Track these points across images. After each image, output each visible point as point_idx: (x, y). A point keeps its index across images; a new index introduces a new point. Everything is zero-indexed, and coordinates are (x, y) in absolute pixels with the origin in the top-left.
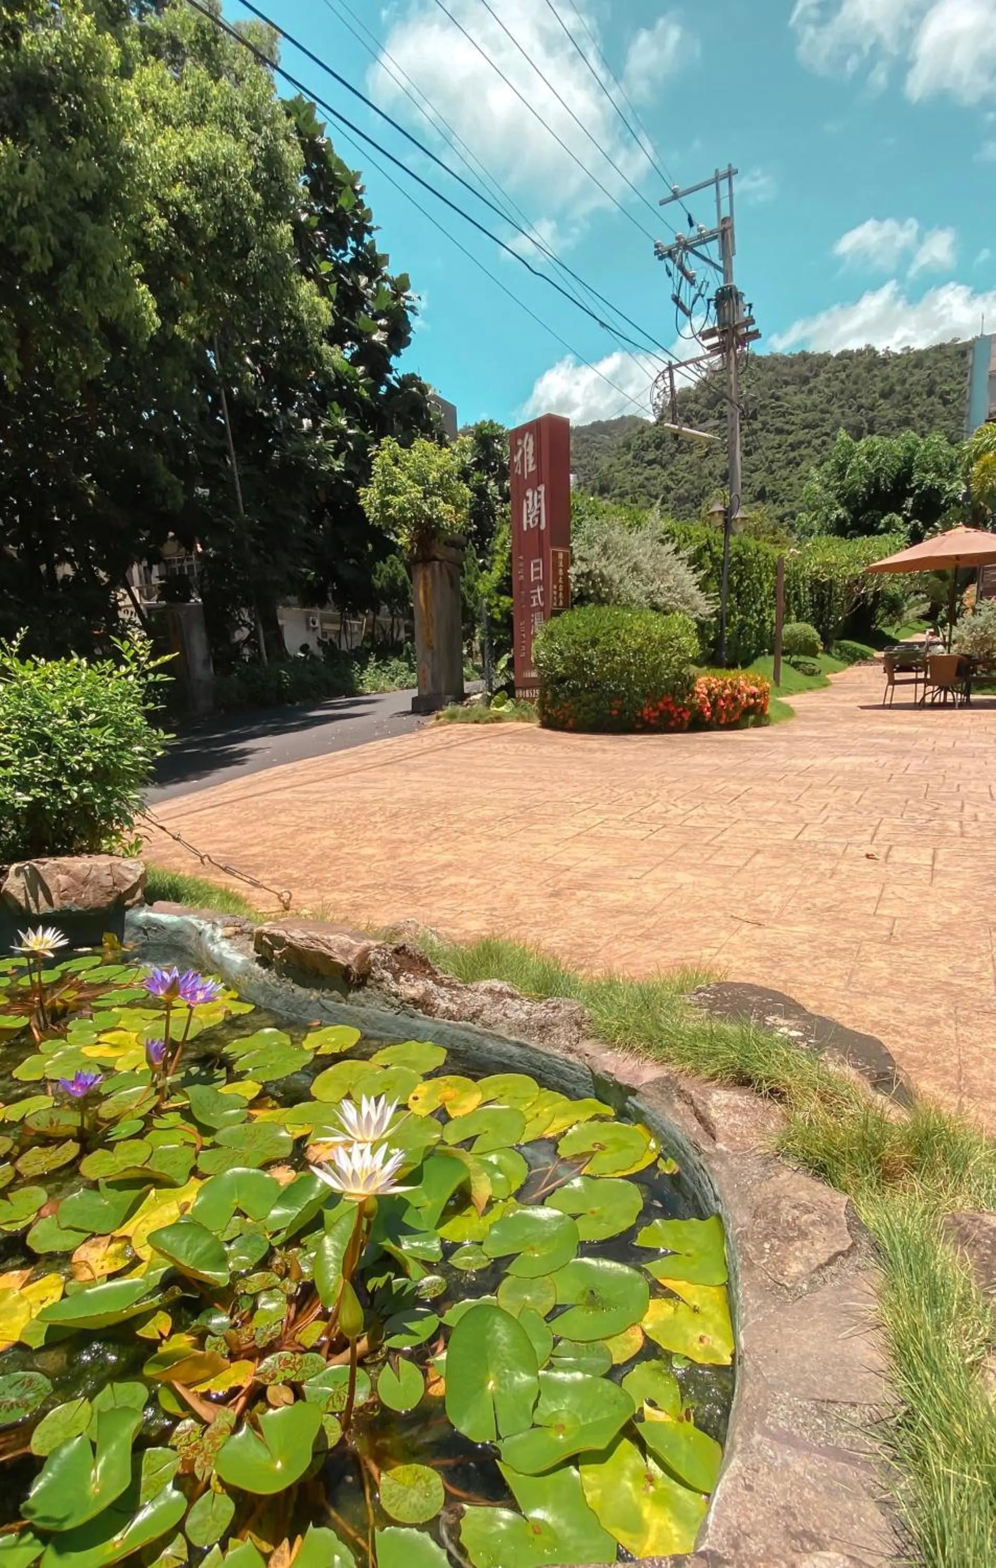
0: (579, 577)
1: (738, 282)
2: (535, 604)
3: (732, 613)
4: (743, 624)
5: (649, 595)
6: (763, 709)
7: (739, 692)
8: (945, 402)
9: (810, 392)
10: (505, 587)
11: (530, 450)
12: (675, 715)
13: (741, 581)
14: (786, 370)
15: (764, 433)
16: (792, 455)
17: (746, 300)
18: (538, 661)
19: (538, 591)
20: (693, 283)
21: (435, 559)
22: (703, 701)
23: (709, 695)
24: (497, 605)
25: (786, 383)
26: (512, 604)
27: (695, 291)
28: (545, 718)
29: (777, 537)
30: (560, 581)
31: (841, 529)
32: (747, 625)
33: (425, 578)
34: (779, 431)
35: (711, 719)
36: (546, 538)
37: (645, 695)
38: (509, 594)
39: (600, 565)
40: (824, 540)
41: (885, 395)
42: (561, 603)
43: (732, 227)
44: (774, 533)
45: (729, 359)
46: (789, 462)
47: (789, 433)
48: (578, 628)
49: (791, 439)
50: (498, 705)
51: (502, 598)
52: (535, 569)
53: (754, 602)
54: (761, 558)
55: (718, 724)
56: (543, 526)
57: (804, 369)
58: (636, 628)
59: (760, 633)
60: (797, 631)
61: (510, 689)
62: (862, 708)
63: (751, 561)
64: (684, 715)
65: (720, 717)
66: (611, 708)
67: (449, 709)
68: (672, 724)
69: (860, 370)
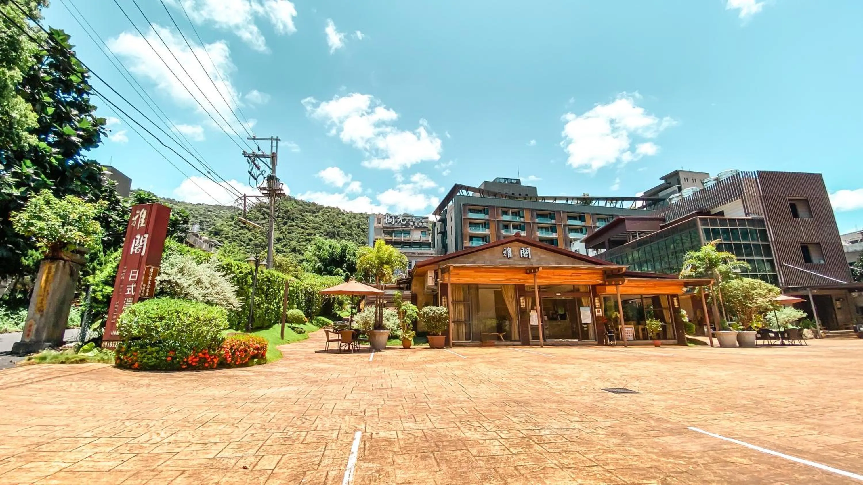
0: (161, 282)
1: (278, 175)
2: (128, 293)
3: (262, 303)
4: (268, 309)
5: (204, 296)
6: (263, 355)
7: (249, 347)
8: (364, 232)
9: (316, 217)
10: (110, 281)
11: (144, 216)
12: (209, 360)
13: (268, 289)
14: (306, 207)
15: (296, 227)
16: (307, 237)
17: (281, 182)
18: (121, 326)
19: (133, 286)
20: (259, 169)
21: (62, 259)
22: (227, 352)
23: (231, 349)
24: (101, 291)
25: (307, 211)
26: (113, 291)
27: (259, 172)
28: (118, 361)
29: (297, 269)
30: (149, 282)
31: (319, 271)
32: (270, 309)
33: (50, 269)
34: (303, 228)
35: (231, 362)
36: (144, 260)
37: (191, 348)
38: (112, 286)
39: (176, 277)
40: (311, 275)
41: (344, 224)
42: (147, 294)
43: (276, 156)
44: (296, 267)
45: (272, 200)
46: (307, 240)
47: (307, 229)
48: (153, 309)
49: (307, 232)
50: (85, 351)
51: (106, 287)
52: (133, 274)
53: (275, 299)
54: (280, 279)
55: (235, 364)
56: (143, 254)
57: (314, 208)
58: (190, 312)
59: (277, 313)
60: (294, 313)
61: (98, 342)
62: (316, 352)
63: (275, 281)
64: (215, 360)
65: (237, 361)
66: (167, 356)
67: (44, 353)
68: (206, 365)
69: (335, 214)
